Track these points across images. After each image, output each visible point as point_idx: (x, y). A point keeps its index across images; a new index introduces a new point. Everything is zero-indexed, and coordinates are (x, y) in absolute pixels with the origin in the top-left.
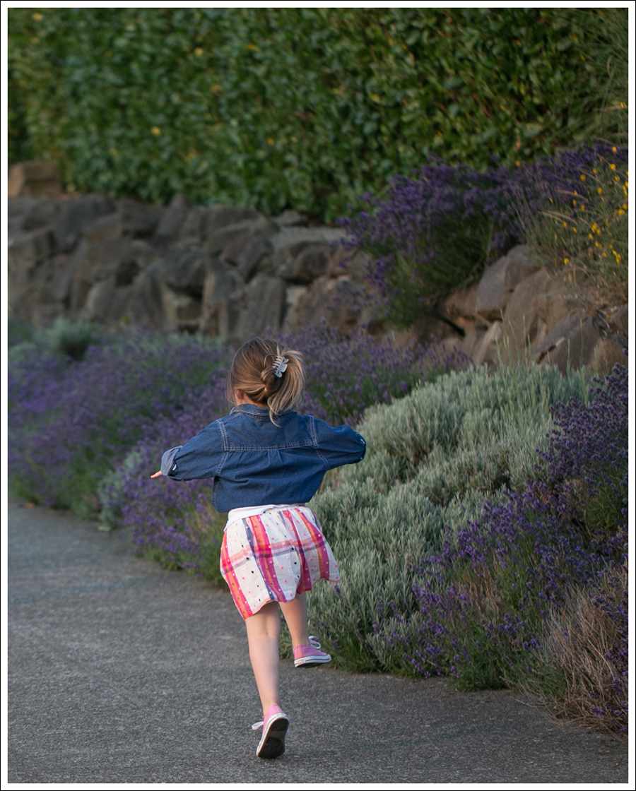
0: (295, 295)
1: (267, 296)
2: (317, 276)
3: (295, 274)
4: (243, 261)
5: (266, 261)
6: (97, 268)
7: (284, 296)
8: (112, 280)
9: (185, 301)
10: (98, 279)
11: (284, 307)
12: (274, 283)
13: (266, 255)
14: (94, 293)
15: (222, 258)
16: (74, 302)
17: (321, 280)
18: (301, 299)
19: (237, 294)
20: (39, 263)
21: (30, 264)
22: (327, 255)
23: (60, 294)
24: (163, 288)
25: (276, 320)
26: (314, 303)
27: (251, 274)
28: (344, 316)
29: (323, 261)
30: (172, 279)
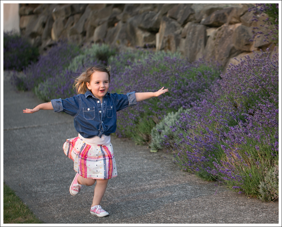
0: (211, 32)
1: (197, 33)
2: (223, 24)
3: (211, 23)
4: (179, 17)
5: (191, 17)
6: (97, 20)
7: (206, 33)
8: (106, 25)
9: (147, 34)
10: (99, 25)
11: (206, 38)
12: (200, 27)
13: (192, 14)
14: (97, 30)
15: (168, 16)
16: (87, 34)
17: (225, 25)
18: (216, 34)
19: (178, 31)
20: (67, 18)
21: (64, 18)
22: (226, 14)
23: (80, 30)
24: (137, 29)
25: (202, 43)
26: (223, 36)
27: (185, 23)
28: (244, 42)
29: (224, 17)
30: (142, 25)
